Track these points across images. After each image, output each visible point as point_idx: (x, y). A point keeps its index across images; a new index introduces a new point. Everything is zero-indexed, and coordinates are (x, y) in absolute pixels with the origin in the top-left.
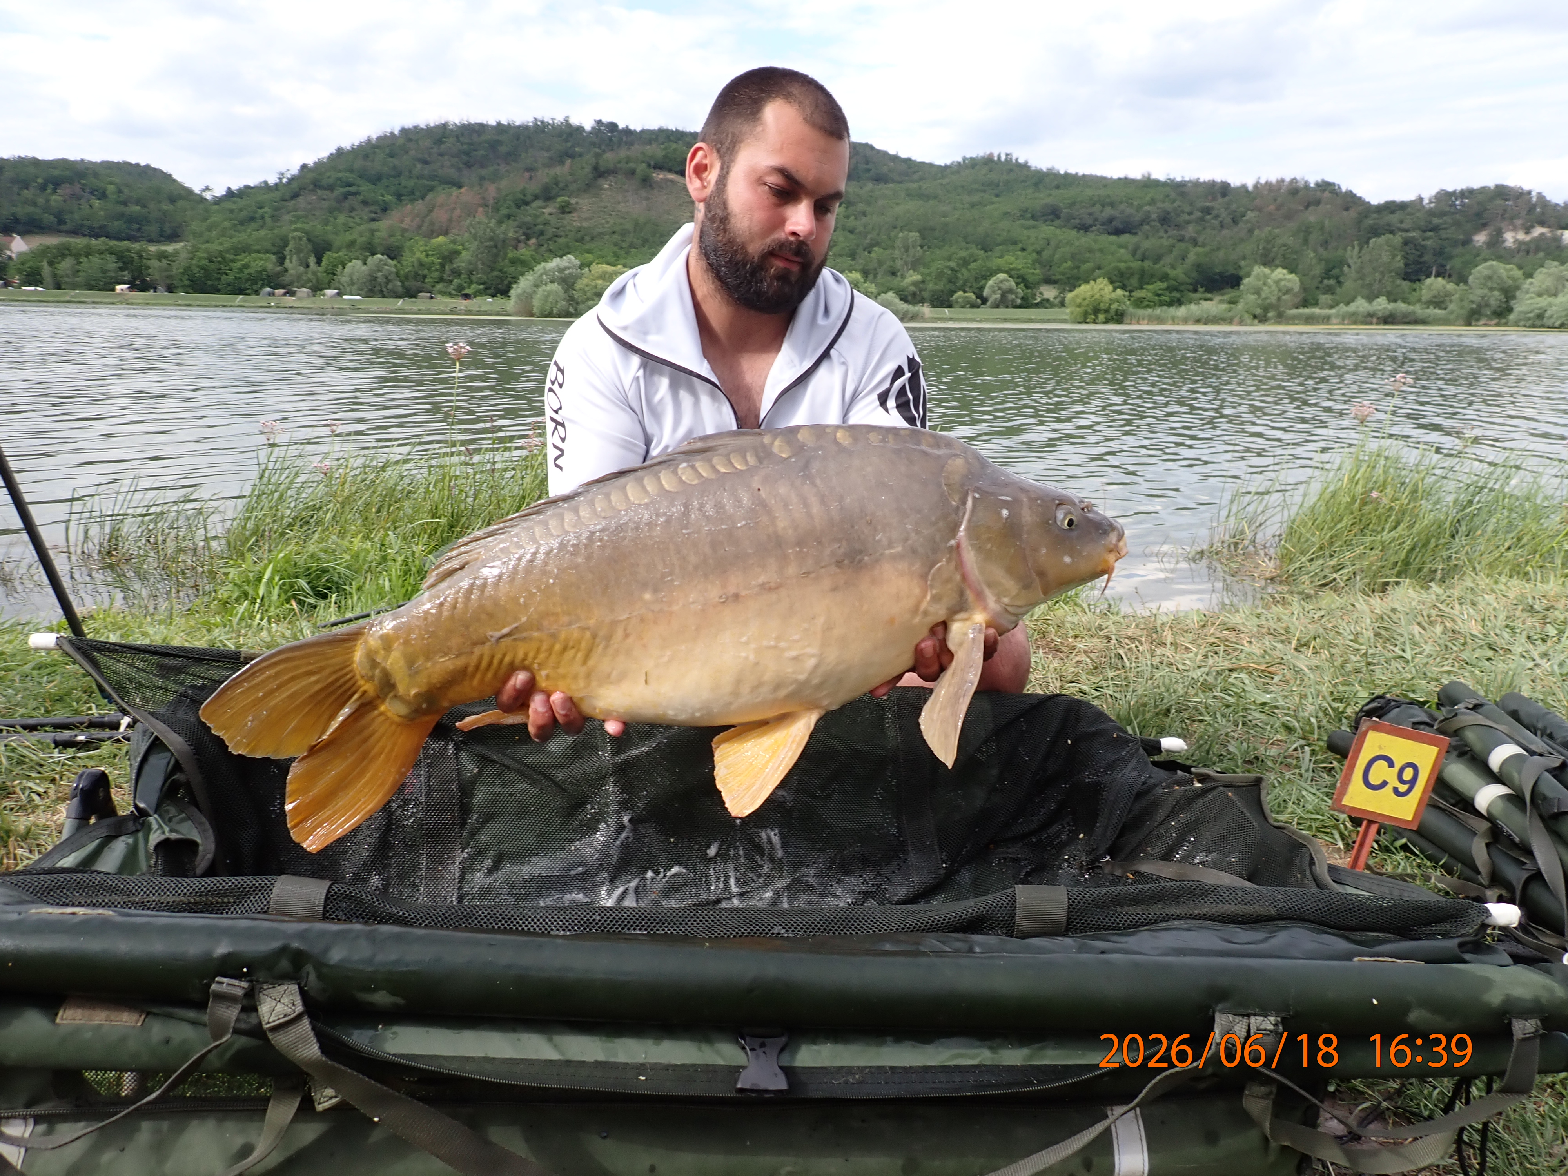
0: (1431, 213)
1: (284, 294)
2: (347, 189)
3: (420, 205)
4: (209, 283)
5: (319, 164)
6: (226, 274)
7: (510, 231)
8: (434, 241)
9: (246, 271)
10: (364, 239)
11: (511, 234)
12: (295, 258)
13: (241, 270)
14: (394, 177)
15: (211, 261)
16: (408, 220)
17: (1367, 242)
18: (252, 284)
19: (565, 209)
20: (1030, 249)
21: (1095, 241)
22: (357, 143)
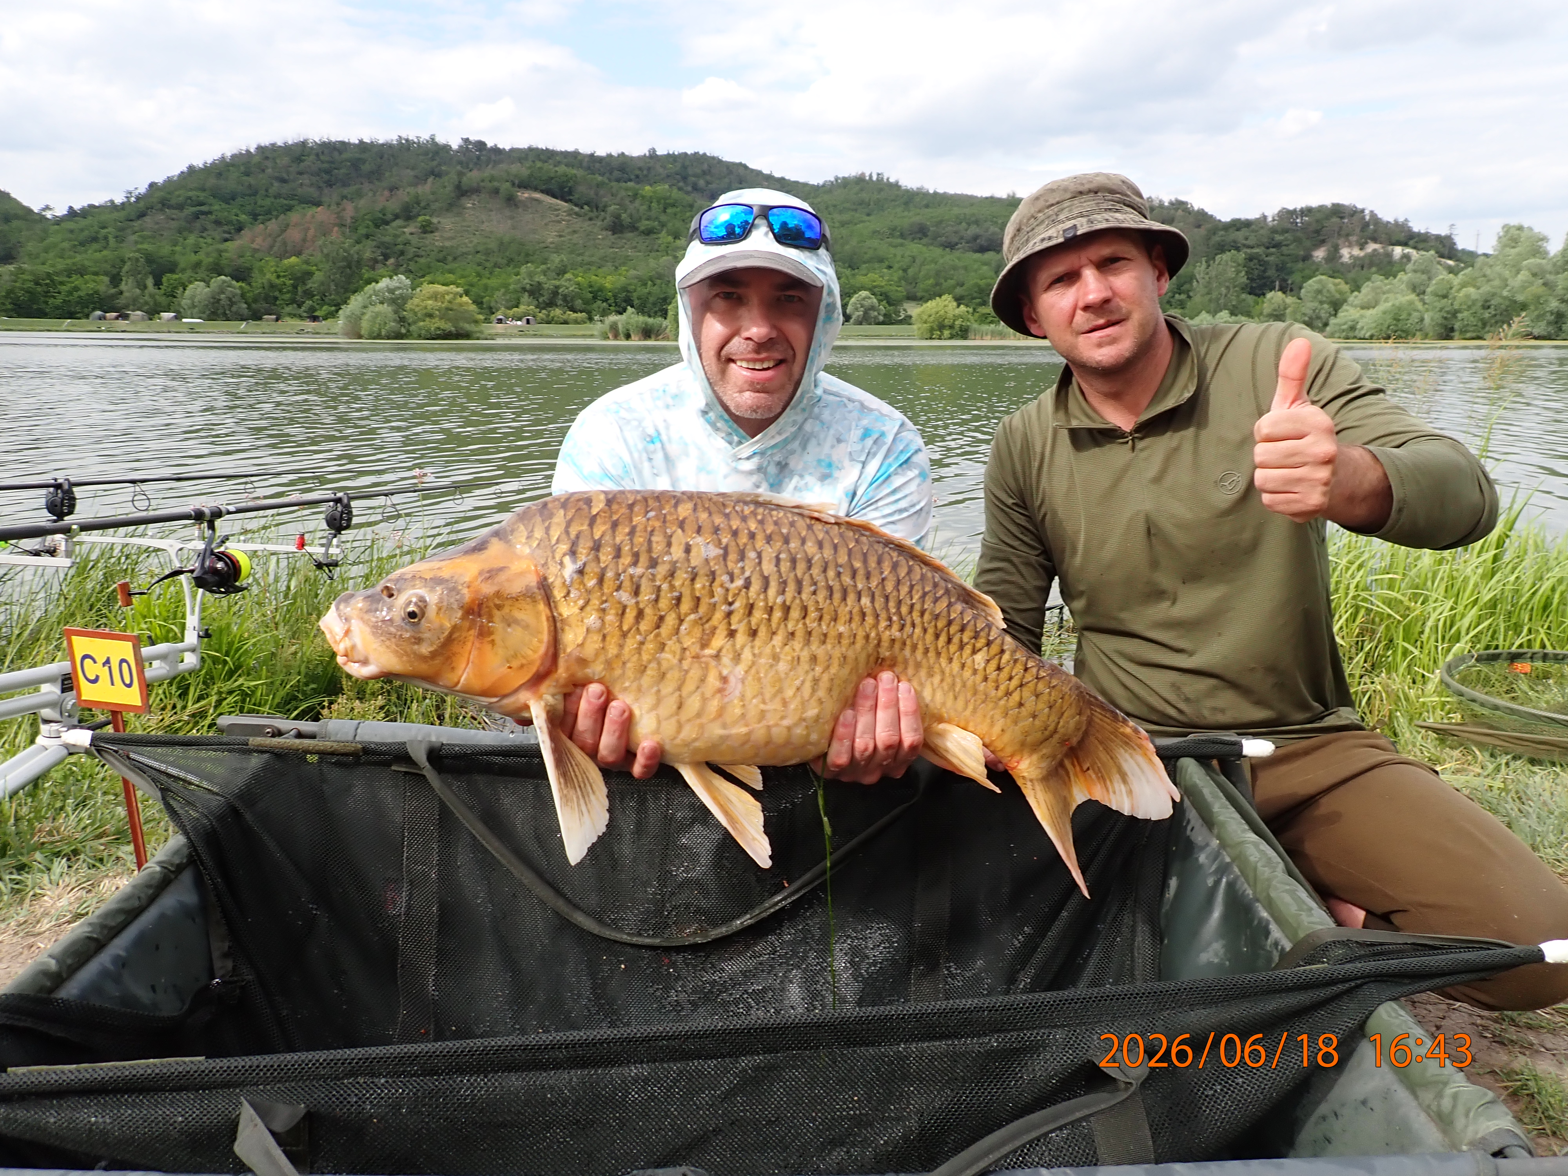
0: (1274, 231)
1: (117, 318)
2: (199, 208)
3: (273, 225)
4: (35, 307)
5: (169, 181)
6: (54, 297)
7: (368, 251)
8: (286, 261)
9: (76, 294)
10: (211, 260)
11: (368, 255)
12: (130, 281)
13: (70, 293)
14: (250, 195)
15: (37, 283)
16: (259, 240)
17: (1214, 259)
18: (83, 308)
19: (427, 229)
20: (896, 266)
21: (959, 259)
22: (210, 161)
